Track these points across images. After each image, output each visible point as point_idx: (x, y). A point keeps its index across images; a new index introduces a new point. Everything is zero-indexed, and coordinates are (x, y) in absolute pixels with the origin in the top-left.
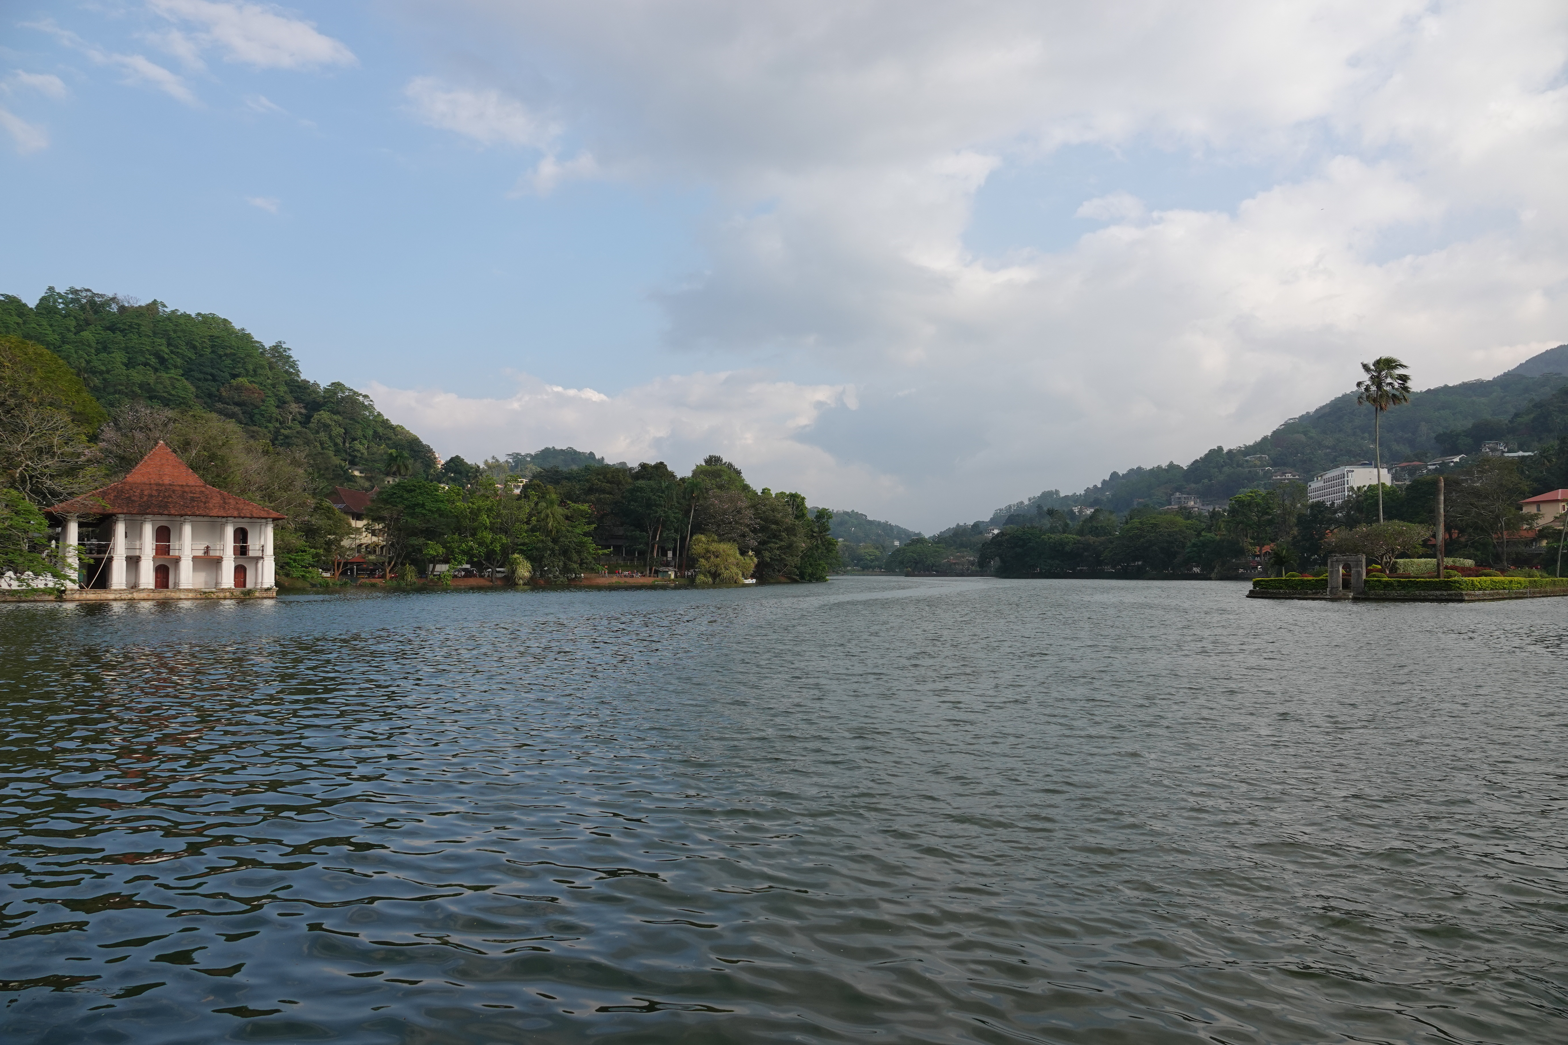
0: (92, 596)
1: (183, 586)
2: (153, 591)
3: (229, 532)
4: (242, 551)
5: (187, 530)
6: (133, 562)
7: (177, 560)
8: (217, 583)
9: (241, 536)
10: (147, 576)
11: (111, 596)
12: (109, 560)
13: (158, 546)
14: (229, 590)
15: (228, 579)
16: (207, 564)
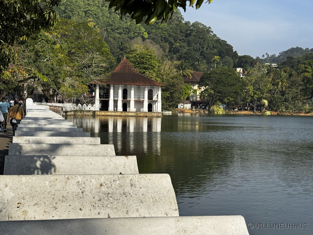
0: (104, 113)
1: (131, 111)
2: (122, 112)
3: (147, 90)
4: (150, 97)
5: (133, 90)
6: (116, 102)
7: (129, 101)
8: (142, 110)
9: (150, 92)
10: (120, 108)
11: (109, 114)
12: (109, 100)
13: (123, 96)
14: (146, 112)
15: (145, 108)
16: (139, 103)
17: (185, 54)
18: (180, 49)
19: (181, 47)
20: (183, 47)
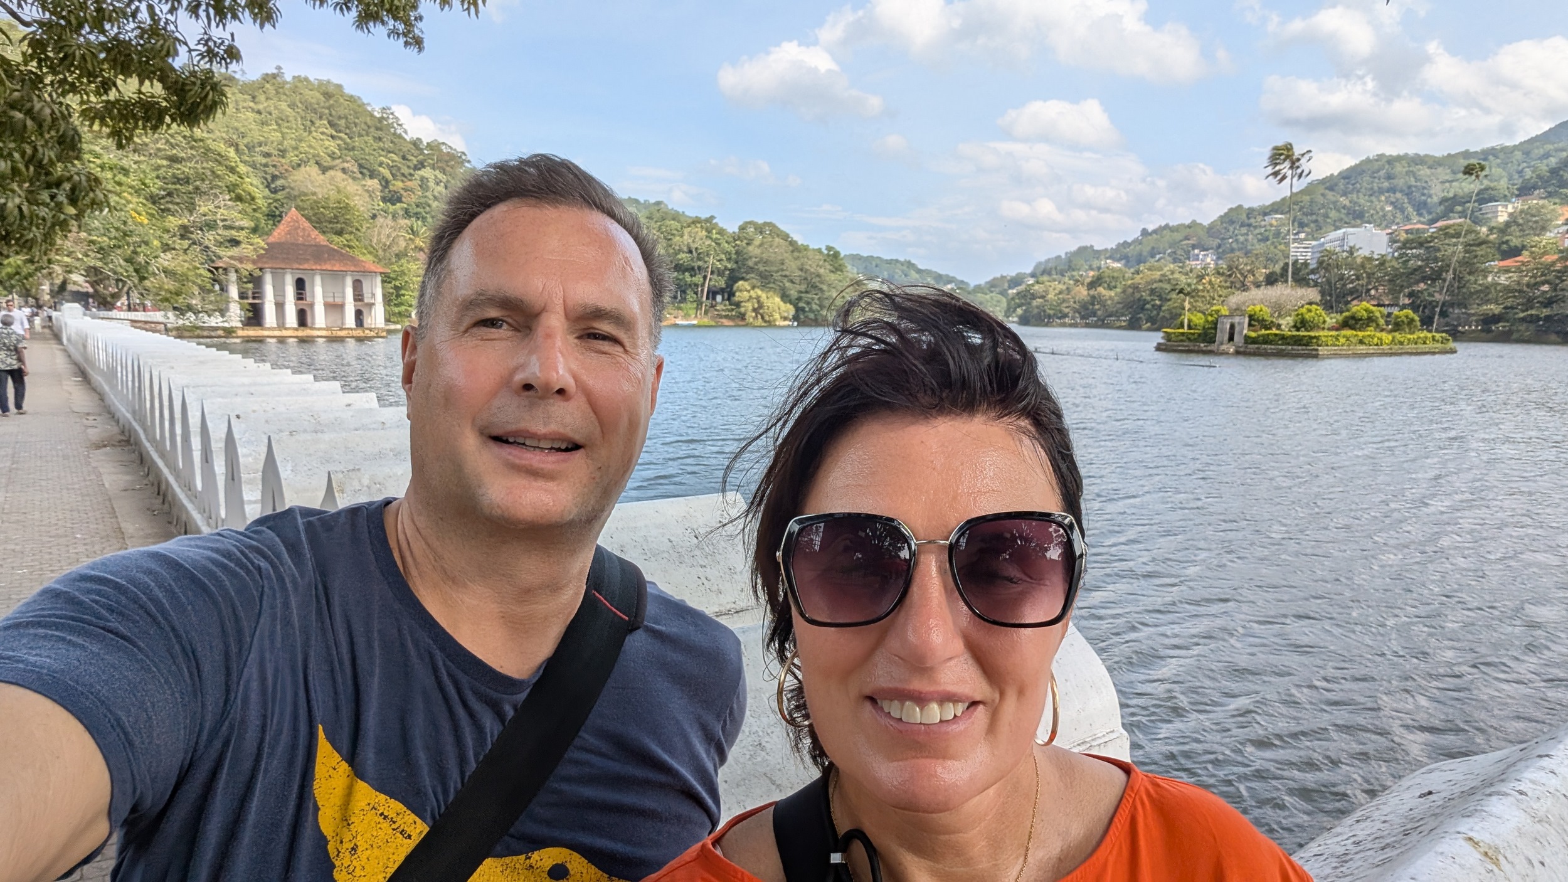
0: (252, 332)
1: (317, 326)
2: (296, 329)
3: (349, 282)
4: (358, 297)
5: (318, 280)
6: (280, 306)
7: (312, 305)
8: (343, 323)
9: (357, 285)
10: (291, 319)
11: (266, 333)
12: (262, 304)
13: (298, 294)
14: (351, 329)
15: (350, 320)
16: (334, 308)
17: (417, 206)
18: (405, 194)
19: (406, 190)
20: (411, 190)
